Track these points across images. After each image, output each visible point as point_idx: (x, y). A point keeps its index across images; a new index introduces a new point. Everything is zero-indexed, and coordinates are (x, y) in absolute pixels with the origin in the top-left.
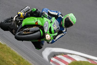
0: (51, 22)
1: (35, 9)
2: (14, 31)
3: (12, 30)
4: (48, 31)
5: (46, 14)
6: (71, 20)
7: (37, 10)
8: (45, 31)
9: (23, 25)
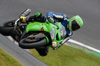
0: (58, 29)
1: (39, 14)
2: (17, 37)
3: (15, 35)
4: (55, 38)
5: (52, 19)
6: (78, 22)
7: (41, 14)
8: (52, 38)
9: (27, 31)
